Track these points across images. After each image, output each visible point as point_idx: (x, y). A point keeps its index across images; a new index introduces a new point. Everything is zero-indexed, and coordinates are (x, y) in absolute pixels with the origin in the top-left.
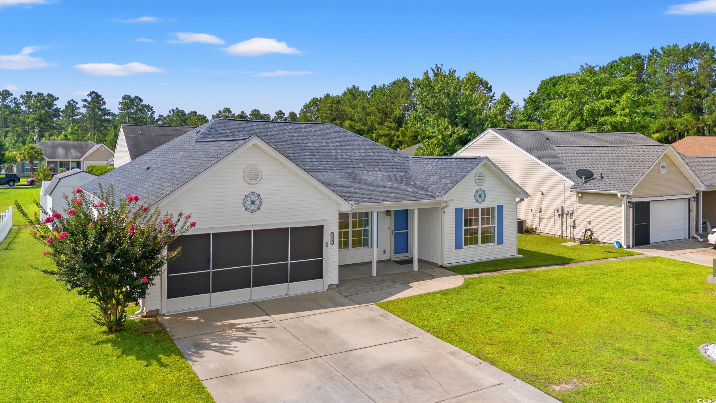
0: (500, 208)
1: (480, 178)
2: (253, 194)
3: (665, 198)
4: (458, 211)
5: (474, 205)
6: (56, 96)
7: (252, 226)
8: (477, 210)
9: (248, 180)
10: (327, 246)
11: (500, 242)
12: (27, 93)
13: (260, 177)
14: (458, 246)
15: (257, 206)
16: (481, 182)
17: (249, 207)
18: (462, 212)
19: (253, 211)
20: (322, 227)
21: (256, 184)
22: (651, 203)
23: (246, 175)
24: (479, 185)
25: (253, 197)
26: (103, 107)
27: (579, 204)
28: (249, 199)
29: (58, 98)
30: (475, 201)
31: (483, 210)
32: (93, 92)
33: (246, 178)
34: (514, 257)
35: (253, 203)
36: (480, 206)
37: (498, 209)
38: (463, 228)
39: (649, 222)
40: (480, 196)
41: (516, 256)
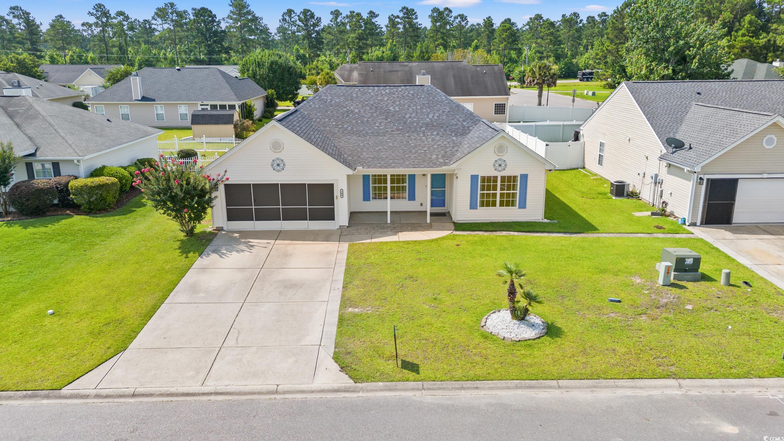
0: (524, 177)
1: (501, 149)
2: (278, 159)
3: (765, 176)
4: (474, 178)
5: (493, 173)
6: (377, 13)
7: (279, 180)
8: (496, 178)
9: (273, 149)
10: (337, 198)
11: (523, 205)
12: (351, 12)
13: (282, 148)
14: (473, 206)
15: (281, 167)
16: (502, 152)
17: (276, 168)
18: (478, 178)
19: (278, 171)
20: (332, 185)
21: (280, 152)
22: (740, 181)
23: (271, 146)
24: (498, 156)
25: (278, 161)
26: (415, 21)
27: (668, 174)
28: (275, 162)
29: (379, 15)
30: (494, 169)
31: (503, 178)
32: (404, 8)
33: (272, 148)
34: (538, 221)
35: (278, 165)
36: (499, 175)
37: (521, 177)
38: (479, 192)
39: (734, 201)
40: (500, 164)
41: (541, 221)
